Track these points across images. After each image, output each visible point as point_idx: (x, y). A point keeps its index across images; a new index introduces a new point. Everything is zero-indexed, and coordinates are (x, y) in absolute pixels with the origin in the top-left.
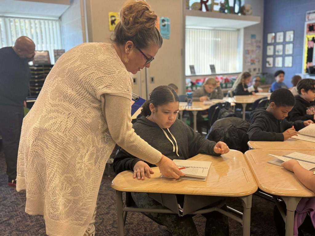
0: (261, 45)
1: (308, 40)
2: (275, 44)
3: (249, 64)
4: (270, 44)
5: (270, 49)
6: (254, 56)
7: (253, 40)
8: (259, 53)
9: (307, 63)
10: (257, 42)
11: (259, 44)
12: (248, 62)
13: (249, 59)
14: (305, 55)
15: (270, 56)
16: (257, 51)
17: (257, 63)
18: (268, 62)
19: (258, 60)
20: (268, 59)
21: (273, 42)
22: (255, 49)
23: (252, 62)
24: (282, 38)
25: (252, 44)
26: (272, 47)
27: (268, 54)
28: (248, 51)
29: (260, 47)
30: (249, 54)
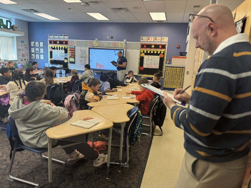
1: (50, 48)
3: (22, 56)
4: (33, 47)
5: (33, 49)
6: (24, 52)
7: (23, 44)
9: (50, 58)
10: (25, 45)
11: (27, 46)
12: (21, 55)
13: (21, 54)
14: (49, 55)
15: (33, 53)
16: (26, 50)
18: (33, 56)
19: (27, 55)
20: (32, 55)
21: (34, 46)
22: (24, 48)
23: (23, 55)
24: (38, 45)
25: (22, 46)
26: (34, 49)
27: (32, 52)
28: (20, 49)
29: (27, 48)
30: (20, 51)
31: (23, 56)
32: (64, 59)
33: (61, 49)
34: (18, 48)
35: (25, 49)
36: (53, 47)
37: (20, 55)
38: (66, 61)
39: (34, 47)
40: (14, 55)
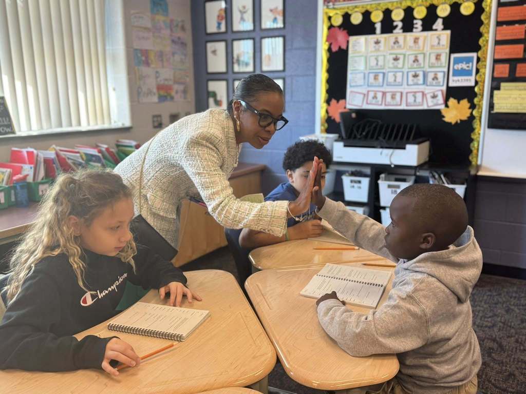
0: (187, 37)
1: (331, 27)
2: (229, 37)
3: (155, 99)
4: (215, 37)
5: (214, 52)
6: (166, 74)
7: (160, 18)
8: (183, 62)
10: (171, 26)
11: (179, 34)
12: (150, 93)
13: (151, 83)
14: (322, 76)
15: (217, 77)
16: (177, 58)
17: (178, 98)
18: (214, 95)
19: (181, 87)
20: (213, 86)
21: (223, 29)
22: (168, 48)
23: (162, 93)
24: (249, 16)
25: (156, 29)
26: (221, 47)
27: (211, 69)
28: (145, 53)
29: (183, 44)
30: (147, 64)
31: (162, 99)
32: (440, 99)
33: (418, 24)
34: (137, 45)
35: (173, 54)
36: (356, 19)
37: (144, 89)
38: (455, 113)
39: (226, 32)
40: (112, 94)
